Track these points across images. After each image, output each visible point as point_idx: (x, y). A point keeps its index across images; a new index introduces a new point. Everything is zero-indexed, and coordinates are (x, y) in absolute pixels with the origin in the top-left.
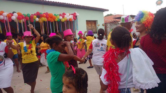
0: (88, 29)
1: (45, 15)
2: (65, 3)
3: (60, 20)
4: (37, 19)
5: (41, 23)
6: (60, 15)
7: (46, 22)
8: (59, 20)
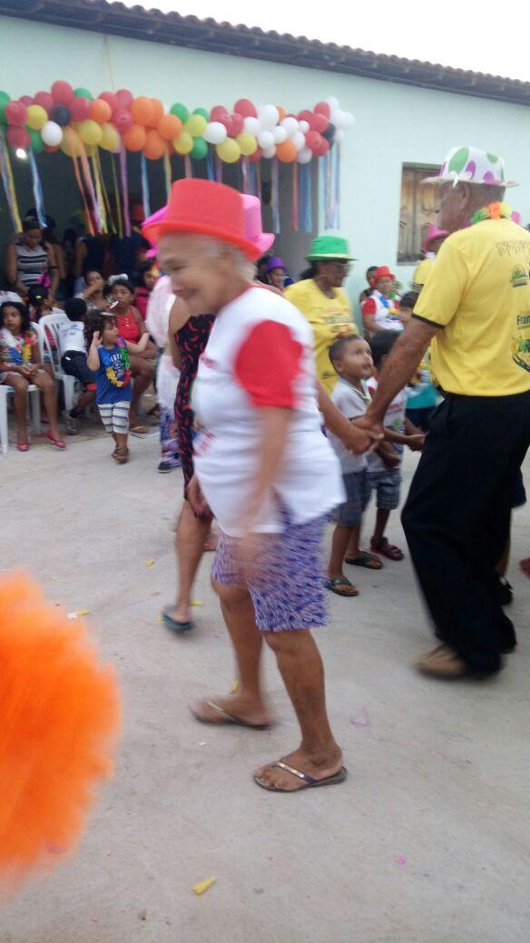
0: (409, 226)
1: (105, 107)
2: (257, 31)
3: (212, 147)
4: (53, 133)
5: (79, 159)
6: (217, 115)
7: (117, 156)
8: (203, 149)
